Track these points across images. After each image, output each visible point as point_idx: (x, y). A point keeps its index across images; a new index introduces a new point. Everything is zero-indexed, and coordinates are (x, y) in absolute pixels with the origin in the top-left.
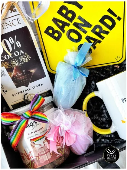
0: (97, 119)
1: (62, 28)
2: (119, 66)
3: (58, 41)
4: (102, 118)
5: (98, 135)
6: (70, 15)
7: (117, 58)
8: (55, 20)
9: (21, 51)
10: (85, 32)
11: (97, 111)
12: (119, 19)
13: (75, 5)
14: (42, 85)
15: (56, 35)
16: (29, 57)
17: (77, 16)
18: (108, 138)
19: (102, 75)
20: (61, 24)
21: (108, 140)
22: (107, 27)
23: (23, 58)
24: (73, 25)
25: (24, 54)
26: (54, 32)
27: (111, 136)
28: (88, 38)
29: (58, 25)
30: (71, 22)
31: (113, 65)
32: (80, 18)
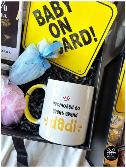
0: (33, 107)
1: (48, 18)
2: (78, 78)
3: (40, 26)
4: (37, 108)
5: (25, 118)
6: (58, 12)
7: (80, 71)
8: (45, 8)
9: (5, 15)
10: (64, 33)
11: (38, 101)
12: (96, 40)
13: (66, 6)
14: (9, 52)
15: (41, 20)
16: (9, 23)
17: (63, 16)
18: (30, 126)
19: (61, 77)
20: (48, 14)
21: (29, 127)
22: (83, 41)
23: (4, 21)
24: (57, 21)
25: (7, 19)
26: (41, 17)
27: (33, 125)
28: (64, 40)
29: (46, 14)
30: (57, 18)
31: (74, 74)
32: (65, 19)
